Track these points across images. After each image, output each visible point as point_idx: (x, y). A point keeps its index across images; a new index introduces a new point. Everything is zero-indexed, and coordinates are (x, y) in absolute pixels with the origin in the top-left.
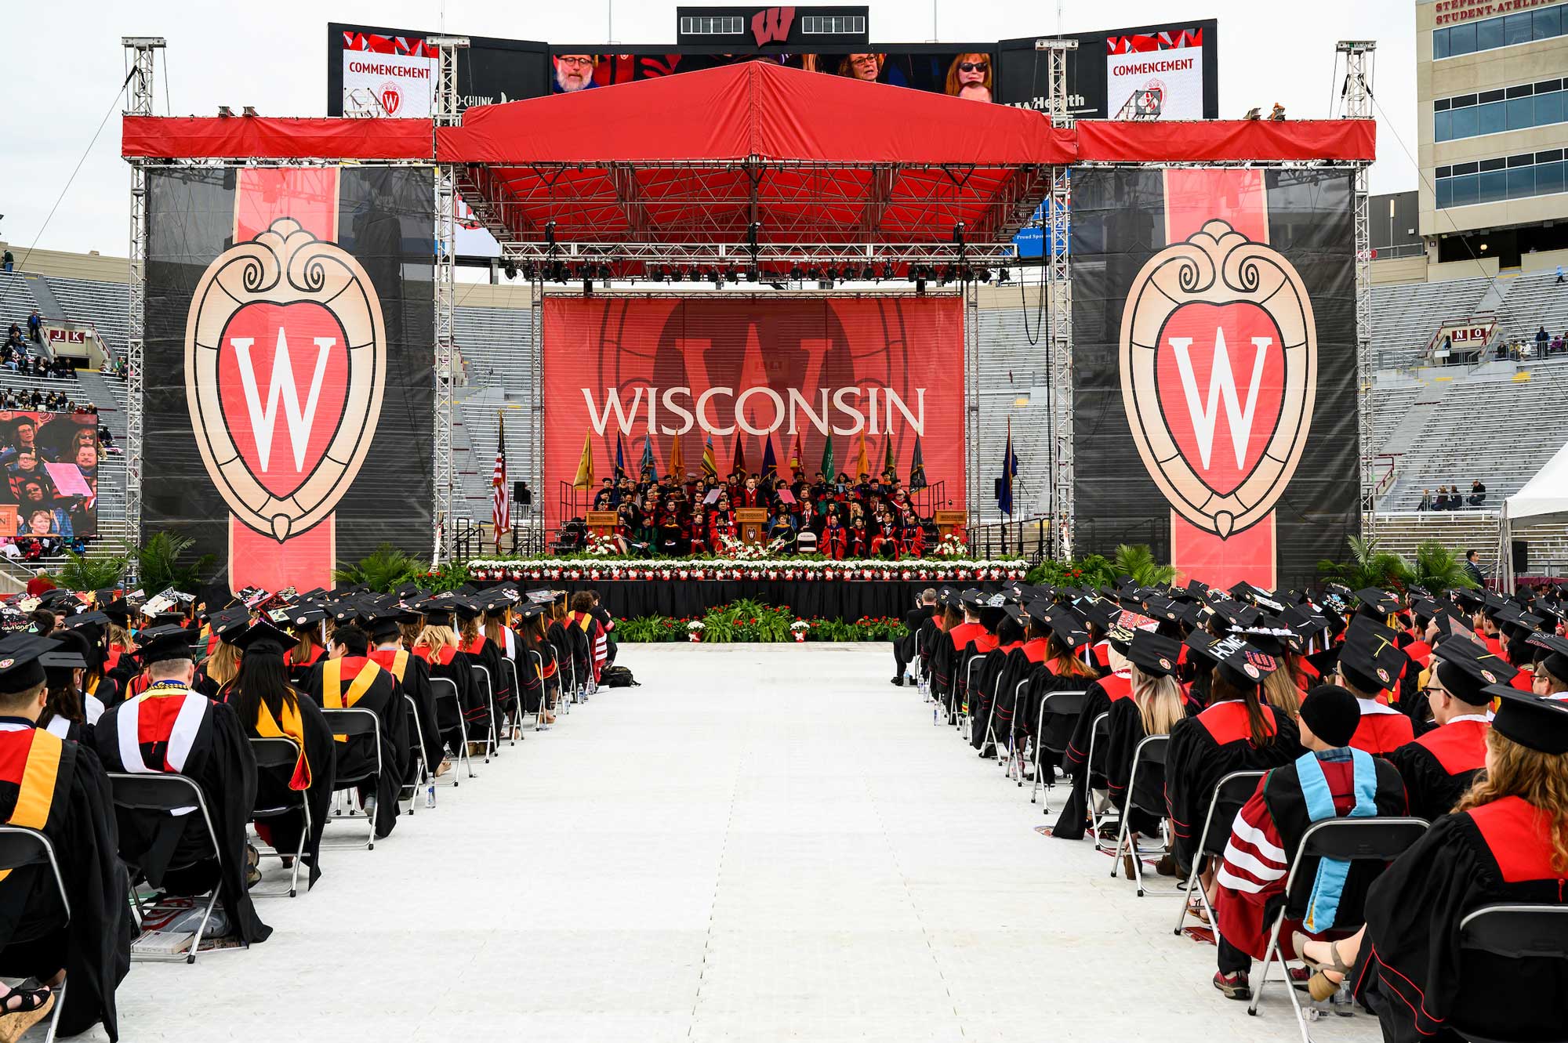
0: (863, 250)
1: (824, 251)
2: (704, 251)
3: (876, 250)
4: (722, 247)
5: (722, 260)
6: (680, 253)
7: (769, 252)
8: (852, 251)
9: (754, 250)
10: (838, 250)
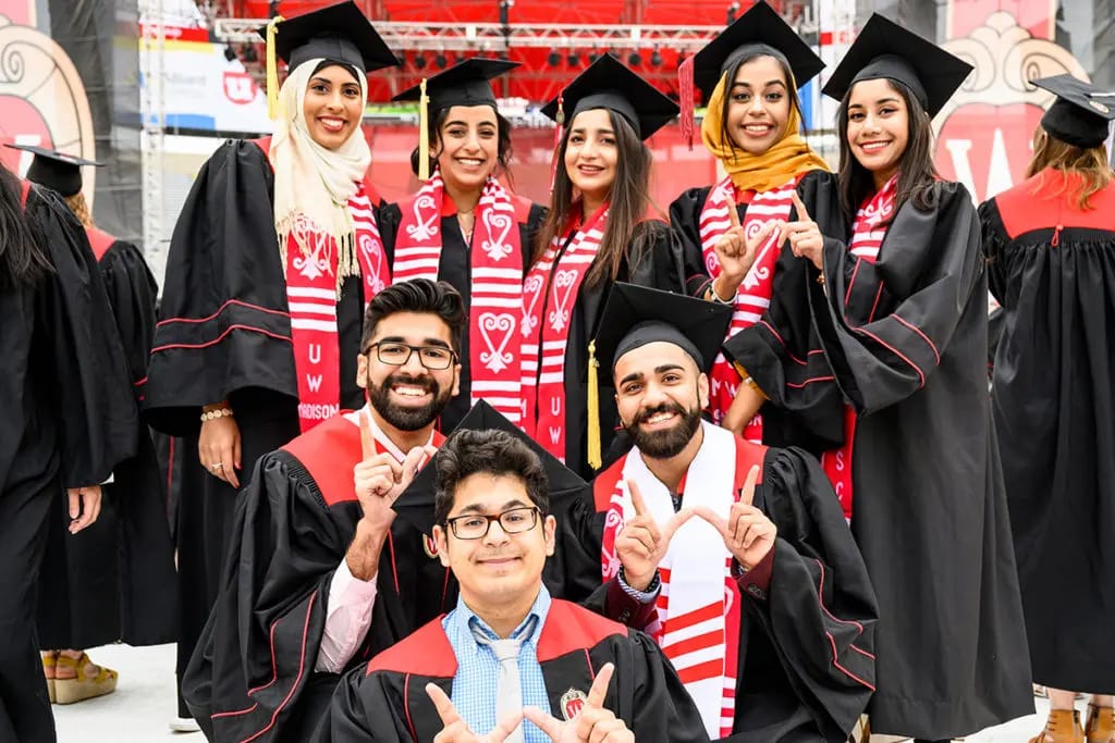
0: (628, 32)
1: (585, 34)
2: (450, 32)
3: (644, 32)
4: (471, 28)
5: (471, 44)
6: (422, 34)
7: (523, 33)
8: (615, 34)
9: (507, 32)
10: (600, 33)
